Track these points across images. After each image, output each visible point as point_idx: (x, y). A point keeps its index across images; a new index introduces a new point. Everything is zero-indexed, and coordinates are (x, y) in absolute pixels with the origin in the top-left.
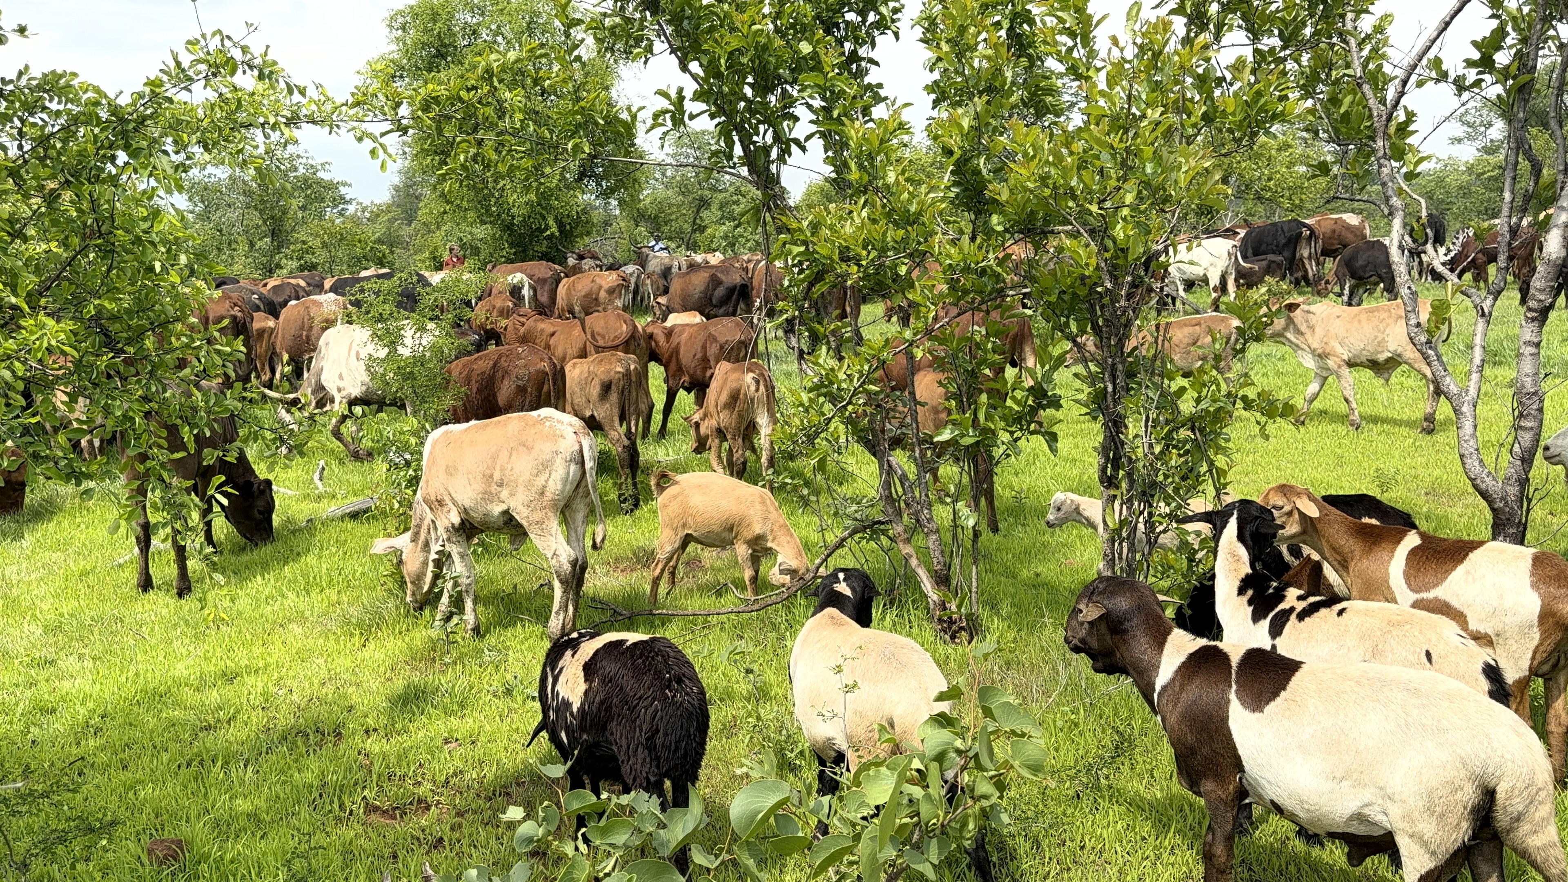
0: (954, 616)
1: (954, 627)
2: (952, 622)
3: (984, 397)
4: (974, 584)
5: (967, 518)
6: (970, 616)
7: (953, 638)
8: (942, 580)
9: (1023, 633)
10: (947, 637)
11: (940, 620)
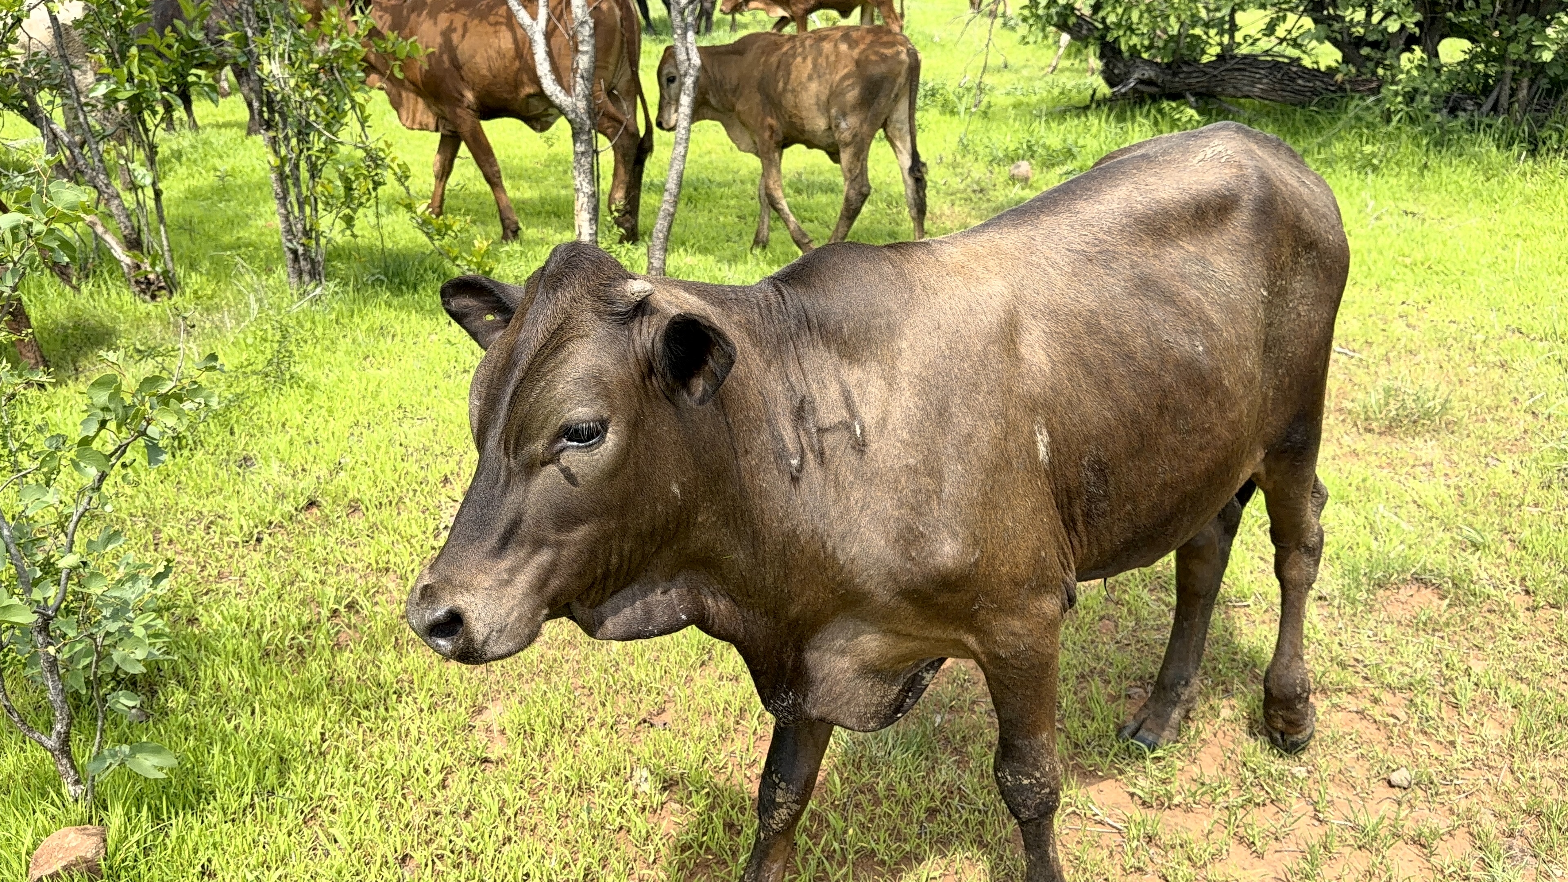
0: (152, 277)
1: (153, 287)
2: (149, 283)
3: (134, 50)
4: (165, 243)
5: (144, 177)
6: (165, 273)
7: (154, 297)
8: (134, 243)
9: (221, 284)
10: (148, 298)
11: (138, 282)
